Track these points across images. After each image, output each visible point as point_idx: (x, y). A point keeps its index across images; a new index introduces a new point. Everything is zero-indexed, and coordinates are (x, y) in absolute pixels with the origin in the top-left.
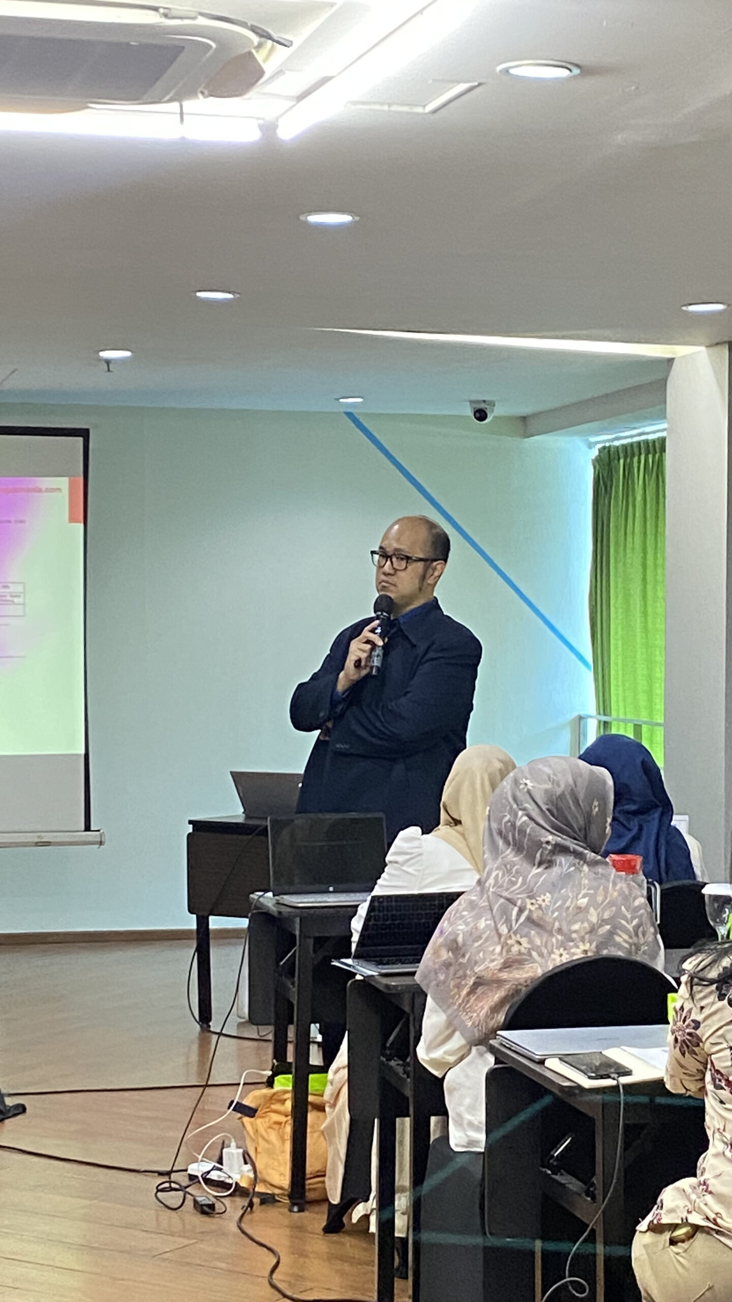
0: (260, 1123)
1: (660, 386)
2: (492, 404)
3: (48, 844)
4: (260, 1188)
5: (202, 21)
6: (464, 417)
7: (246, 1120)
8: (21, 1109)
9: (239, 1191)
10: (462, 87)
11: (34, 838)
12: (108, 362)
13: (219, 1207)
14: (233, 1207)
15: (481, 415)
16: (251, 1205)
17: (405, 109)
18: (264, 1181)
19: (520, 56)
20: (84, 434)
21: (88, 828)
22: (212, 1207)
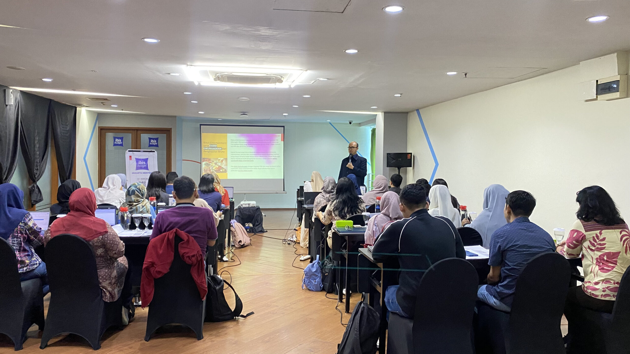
0: (298, 232)
1: (375, 119)
2: (352, 121)
3: (277, 193)
4: (298, 242)
5: (272, 75)
6: (347, 123)
7: (296, 231)
8: (267, 231)
9: (295, 241)
10: (314, 81)
11: (275, 192)
12: (285, 116)
13: (291, 243)
14: (293, 244)
15: (350, 123)
16: (296, 243)
17: (308, 83)
18: (298, 240)
19: (320, 77)
20: (284, 127)
21: (284, 191)
22: (290, 243)
